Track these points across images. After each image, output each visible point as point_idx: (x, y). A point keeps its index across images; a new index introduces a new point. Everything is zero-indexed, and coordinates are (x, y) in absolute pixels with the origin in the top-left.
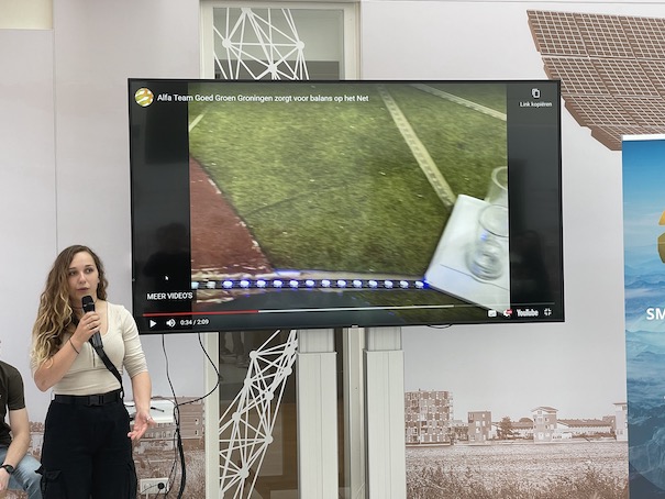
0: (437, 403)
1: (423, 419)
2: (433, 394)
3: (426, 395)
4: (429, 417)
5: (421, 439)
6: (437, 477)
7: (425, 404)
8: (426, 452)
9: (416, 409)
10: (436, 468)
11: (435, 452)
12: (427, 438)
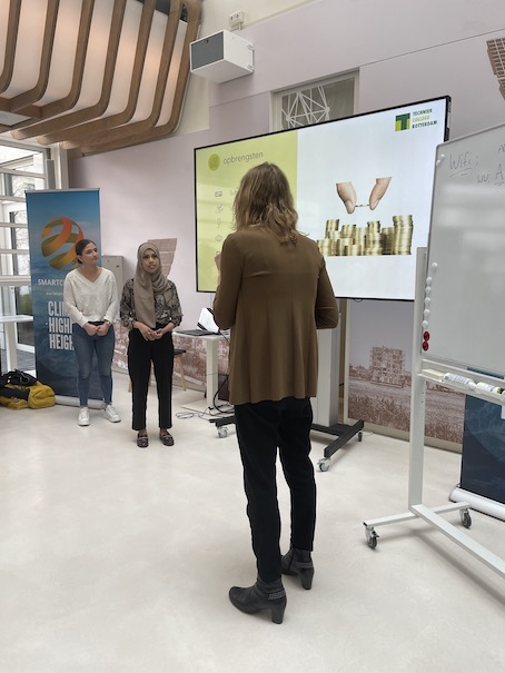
0: (394, 357)
1: (384, 366)
2: (392, 351)
3: (387, 351)
4: (388, 365)
5: (382, 379)
6: (391, 407)
7: (386, 357)
8: (385, 389)
9: (380, 359)
10: (390, 401)
11: (391, 390)
12: (386, 379)
